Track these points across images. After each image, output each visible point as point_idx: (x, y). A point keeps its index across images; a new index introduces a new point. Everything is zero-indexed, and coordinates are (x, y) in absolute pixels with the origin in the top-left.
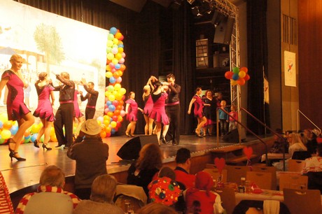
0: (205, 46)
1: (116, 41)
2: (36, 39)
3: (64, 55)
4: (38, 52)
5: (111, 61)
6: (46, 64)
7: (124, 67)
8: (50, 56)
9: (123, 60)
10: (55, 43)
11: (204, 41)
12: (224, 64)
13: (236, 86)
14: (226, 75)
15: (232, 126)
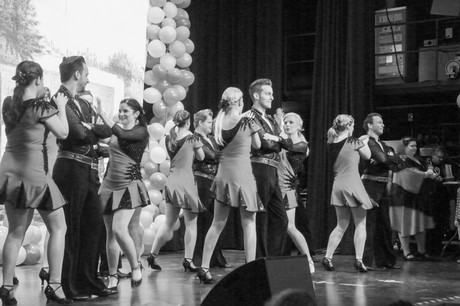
1: (172, 9)
5: (157, 61)
7: (190, 77)
9: (188, 59)
10: (16, 8)
11: (397, 12)
12: (450, 71)
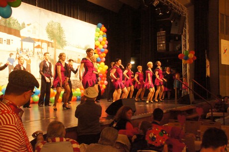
0: (163, 36)
1: (102, 32)
2: (48, 31)
3: (66, 43)
4: (49, 40)
5: (98, 47)
6: (54, 48)
7: (107, 50)
8: (57, 43)
9: (106, 46)
10: (60, 34)
11: (163, 32)
13: (186, 64)
14: (179, 56)
15: (184, 92)
